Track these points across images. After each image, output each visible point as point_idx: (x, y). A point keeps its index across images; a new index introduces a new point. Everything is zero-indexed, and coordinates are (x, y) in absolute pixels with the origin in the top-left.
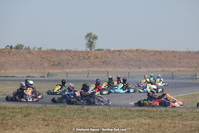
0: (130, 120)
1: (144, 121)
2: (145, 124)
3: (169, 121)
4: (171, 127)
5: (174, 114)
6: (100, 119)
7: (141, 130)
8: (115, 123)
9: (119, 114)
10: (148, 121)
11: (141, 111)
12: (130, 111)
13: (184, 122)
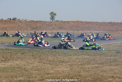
0: (78, 56)
1: (85, 57)
2: (86, 58)
3: (98, 57)
4: (100, 60)
5: (101, 53)
6: (62, 56)
7: (85, 61)
8: (70, 58)
9: (72, 53)
10: (87, 57)
11: (83, 52)
12: (78, 52)
13: (106, 57)
